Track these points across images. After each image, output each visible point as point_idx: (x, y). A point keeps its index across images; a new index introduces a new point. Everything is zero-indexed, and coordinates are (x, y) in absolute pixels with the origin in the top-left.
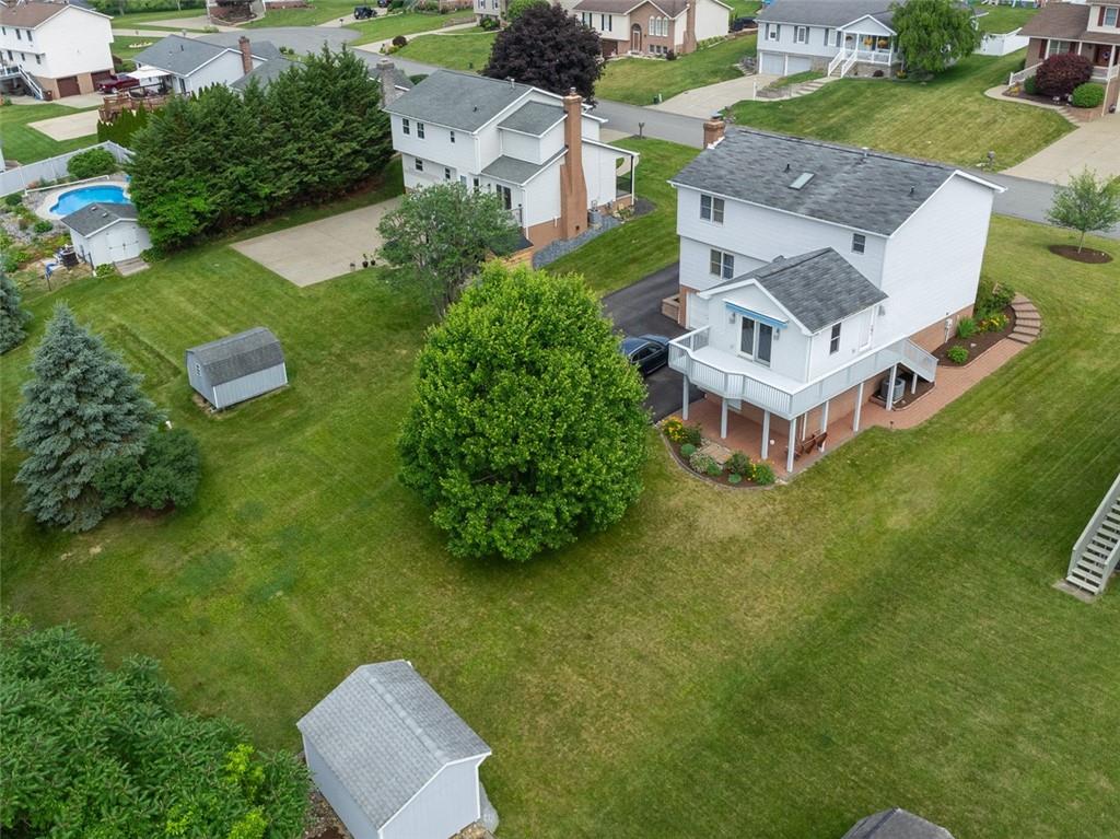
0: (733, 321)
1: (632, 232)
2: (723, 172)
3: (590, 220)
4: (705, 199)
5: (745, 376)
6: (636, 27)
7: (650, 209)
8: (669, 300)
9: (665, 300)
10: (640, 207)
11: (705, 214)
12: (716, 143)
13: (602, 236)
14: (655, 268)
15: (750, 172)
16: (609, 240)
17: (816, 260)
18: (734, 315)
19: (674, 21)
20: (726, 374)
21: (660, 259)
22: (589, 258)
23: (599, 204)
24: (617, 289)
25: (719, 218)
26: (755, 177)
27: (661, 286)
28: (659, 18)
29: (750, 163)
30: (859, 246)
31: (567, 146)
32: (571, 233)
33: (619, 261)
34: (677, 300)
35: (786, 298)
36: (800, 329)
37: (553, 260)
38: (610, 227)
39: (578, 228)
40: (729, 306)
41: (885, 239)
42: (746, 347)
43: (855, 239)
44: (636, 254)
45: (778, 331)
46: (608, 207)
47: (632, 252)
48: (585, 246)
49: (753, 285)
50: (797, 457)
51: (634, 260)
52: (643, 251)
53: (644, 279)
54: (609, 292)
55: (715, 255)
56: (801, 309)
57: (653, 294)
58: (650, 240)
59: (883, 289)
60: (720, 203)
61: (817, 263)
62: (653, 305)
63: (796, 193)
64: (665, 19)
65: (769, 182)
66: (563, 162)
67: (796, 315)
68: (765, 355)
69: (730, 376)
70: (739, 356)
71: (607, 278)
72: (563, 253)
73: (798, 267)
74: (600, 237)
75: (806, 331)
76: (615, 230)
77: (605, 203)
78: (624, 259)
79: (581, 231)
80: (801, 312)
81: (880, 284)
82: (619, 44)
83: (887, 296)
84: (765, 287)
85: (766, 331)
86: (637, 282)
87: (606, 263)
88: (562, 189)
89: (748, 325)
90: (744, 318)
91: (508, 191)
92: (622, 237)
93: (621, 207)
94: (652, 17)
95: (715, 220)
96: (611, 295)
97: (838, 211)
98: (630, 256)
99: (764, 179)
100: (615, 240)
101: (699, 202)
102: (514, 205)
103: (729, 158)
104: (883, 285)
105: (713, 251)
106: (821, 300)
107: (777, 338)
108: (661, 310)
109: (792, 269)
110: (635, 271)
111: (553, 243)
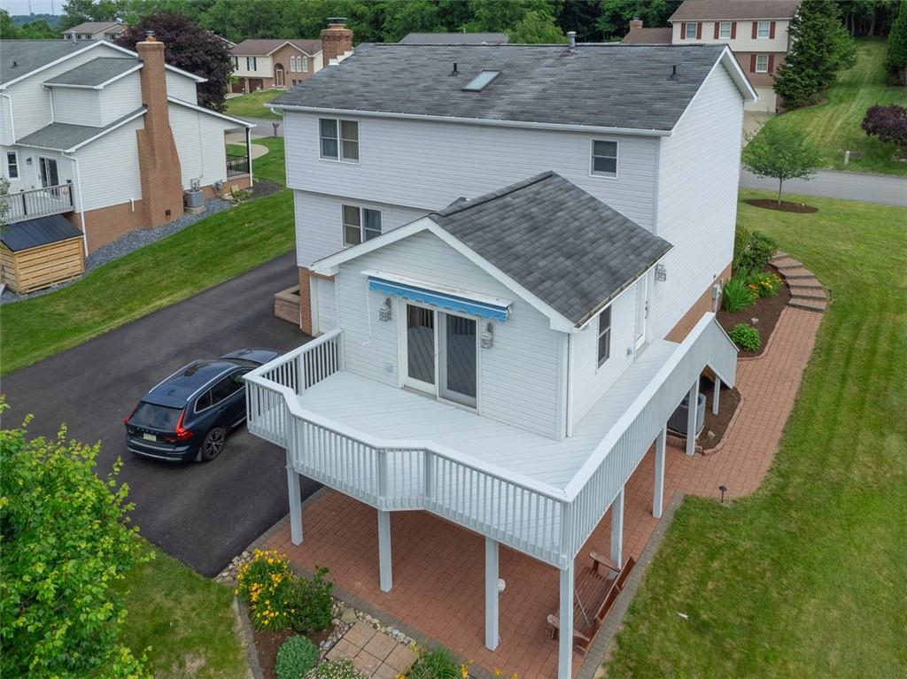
0: (387, 316)
1: (246, 215)
2: (352, 87)
3: (187, 202)
4: (327, 126)
5: (428, 453)
6: (279, 66)
7: (274, 189)
8: (285, 294)
9: (278, 295)
10: (259, 189)
11: (328, 149)
12: (340, 58)
13: (204, 222)
14: (272, 255)
15: (397, 81)
16: (214, 227)
17: (535, 188)
18: (388, 303)
19: (313, 59)
20: (381, 453)
21: (281, 244)
22: (178, 249)
23: (202, 184)
24: (210, 286)
25: (352, 151)
26: (406, 86)
27: (277, 276)
28: (299, 57)
29: (393, 73)
30: (605, 162)
31: (145, 106)
32: (158, 219)
33: (221, 250)
34: (297, 293)
35: (503, 255)
36: (548, 320)
37: (124, 254)
38: (216, 211)
39: (168, 213)
40: (376, 284)
41: (657, 138)
42: (420, 367)
43: (596, 151)
44: (249, 239)
45: (490, 328)
46: (216, 188)
47: (243, 237)
48: (178, 234)
49: (427, 231)
50: (579, 644)
51: (245, 247)
52: (257, 236)
53: (253, 270)
54: (196, 291)
55: (350, 213)
56: (537, 275)
57: (266, 288)
58: (269, 222)
59: (662, 232)
60: (350, 128)
61: (537, 193)
62: (261, 306)
63: (476, 96)
64: (305, 57)
65: (427, 89)
66: (141, 126)
67: (532, 288)
68: (463, 383)
69: (390, 455)
70: (406, 388)
71: (200, 271)
72: (142, 245)
73: (508, 199)
74: (199, 223)
75: (559, 322)
76: (224, 214)
77: (212, 183)
78: (230, 247)
79: (174, 217)
80: (542, 281)
81: (654, 225)
82: (264, 81)
83: (670, 246)
84: (453, 233)
85: (462, 329)
86: (243, 274)
87: (204, 252)
88: (141, 162)
89: (420, 320)
90: (411, 309)
91: (53, 165)
92: (231, 220)
93: (236, 188)
94: (293, 57)
95: (346, 156)
96: (197, 295)
97: (557, 108)
98: (240, 242)
99: (420, 87)
100: (220, 225)
101: (318, 132)
102: (62, 181)
103: (362, 71)
104: (659, 225)
105: (345, 208)
106: (569, 256)
107: (489, 344)
108: (273, 312)
109: (500, 202)
110: (243, 260)
111: (130, 235)
